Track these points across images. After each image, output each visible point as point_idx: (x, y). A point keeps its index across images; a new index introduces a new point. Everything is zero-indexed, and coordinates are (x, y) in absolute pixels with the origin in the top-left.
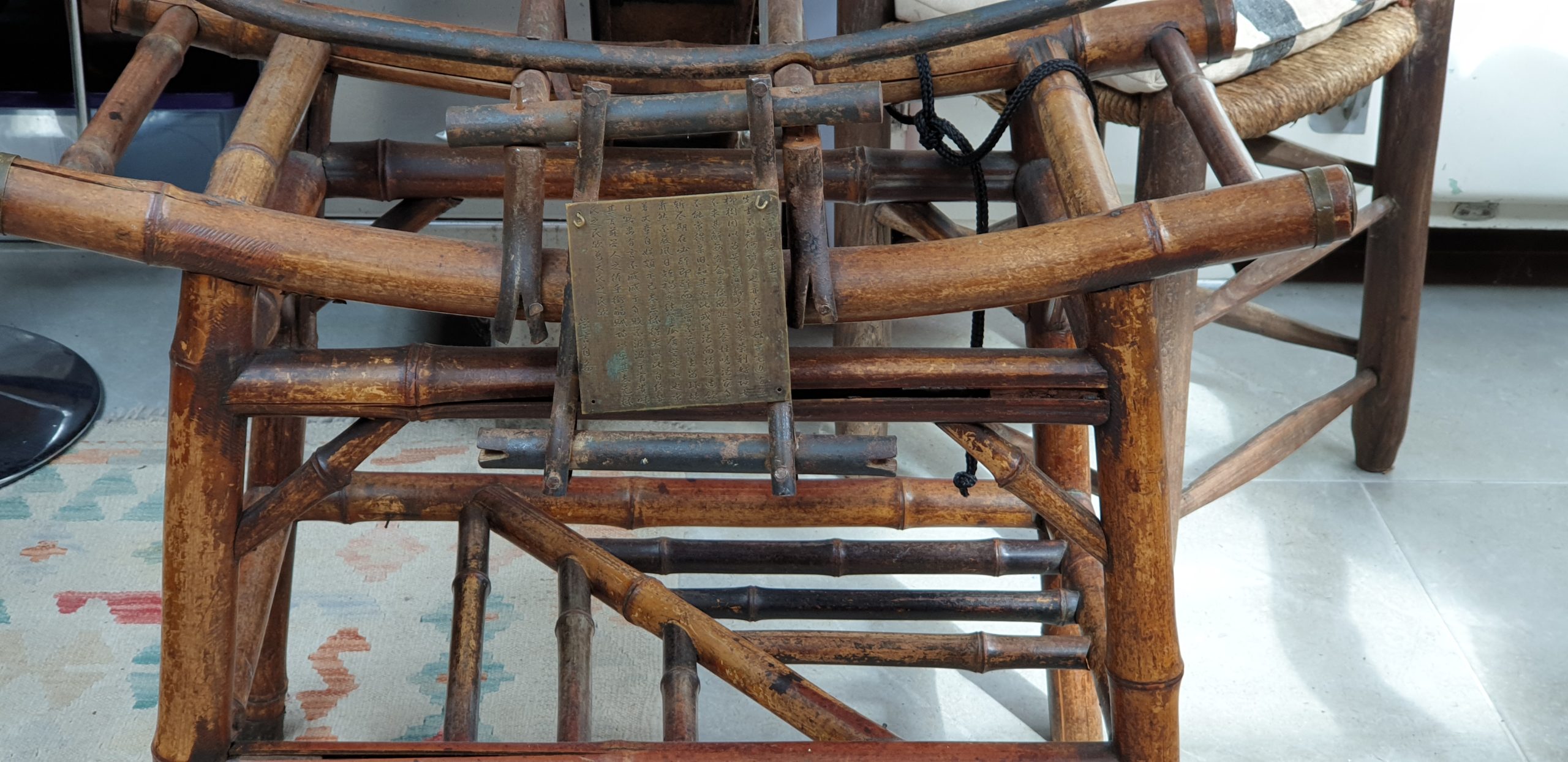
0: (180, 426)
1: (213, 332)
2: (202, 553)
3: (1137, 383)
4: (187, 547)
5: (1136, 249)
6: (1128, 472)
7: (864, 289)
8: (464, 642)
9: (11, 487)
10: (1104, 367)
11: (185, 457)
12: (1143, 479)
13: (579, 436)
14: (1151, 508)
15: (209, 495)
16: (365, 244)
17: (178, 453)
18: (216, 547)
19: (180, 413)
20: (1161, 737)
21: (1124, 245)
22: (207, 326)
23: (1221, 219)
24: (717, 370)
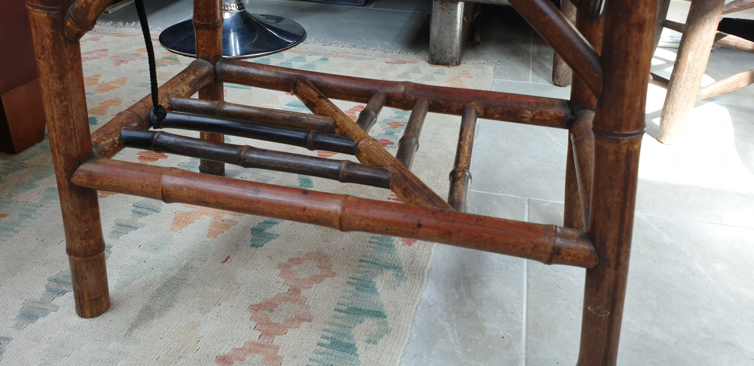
9: (267, 56)
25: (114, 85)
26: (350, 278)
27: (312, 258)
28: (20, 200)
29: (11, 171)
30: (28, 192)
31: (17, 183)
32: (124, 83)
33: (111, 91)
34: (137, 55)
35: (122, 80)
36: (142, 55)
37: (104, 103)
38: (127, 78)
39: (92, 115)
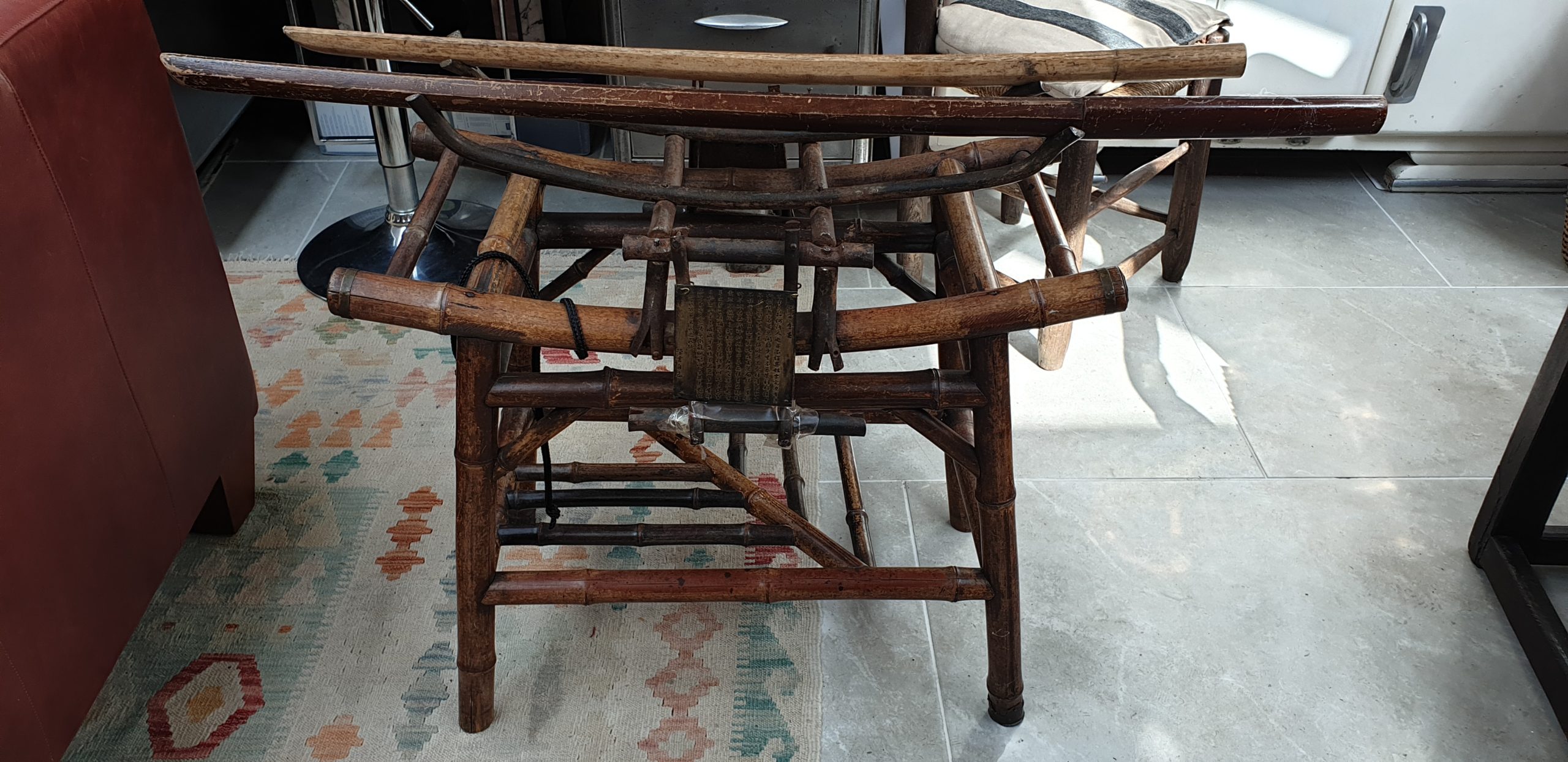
25: (289, 388)
26: (739, 626)
27: (689, 611)
28: (291, 603)
29: (246, 562)
30: (293, 590)
31: (267, 579)
32: (300, 381)
33: (291, 400)
34: (285, 320)
35: (295, 376)
36: (293, 319)
37: (295, 424)
38: (298, 371)
39: (292, 449)
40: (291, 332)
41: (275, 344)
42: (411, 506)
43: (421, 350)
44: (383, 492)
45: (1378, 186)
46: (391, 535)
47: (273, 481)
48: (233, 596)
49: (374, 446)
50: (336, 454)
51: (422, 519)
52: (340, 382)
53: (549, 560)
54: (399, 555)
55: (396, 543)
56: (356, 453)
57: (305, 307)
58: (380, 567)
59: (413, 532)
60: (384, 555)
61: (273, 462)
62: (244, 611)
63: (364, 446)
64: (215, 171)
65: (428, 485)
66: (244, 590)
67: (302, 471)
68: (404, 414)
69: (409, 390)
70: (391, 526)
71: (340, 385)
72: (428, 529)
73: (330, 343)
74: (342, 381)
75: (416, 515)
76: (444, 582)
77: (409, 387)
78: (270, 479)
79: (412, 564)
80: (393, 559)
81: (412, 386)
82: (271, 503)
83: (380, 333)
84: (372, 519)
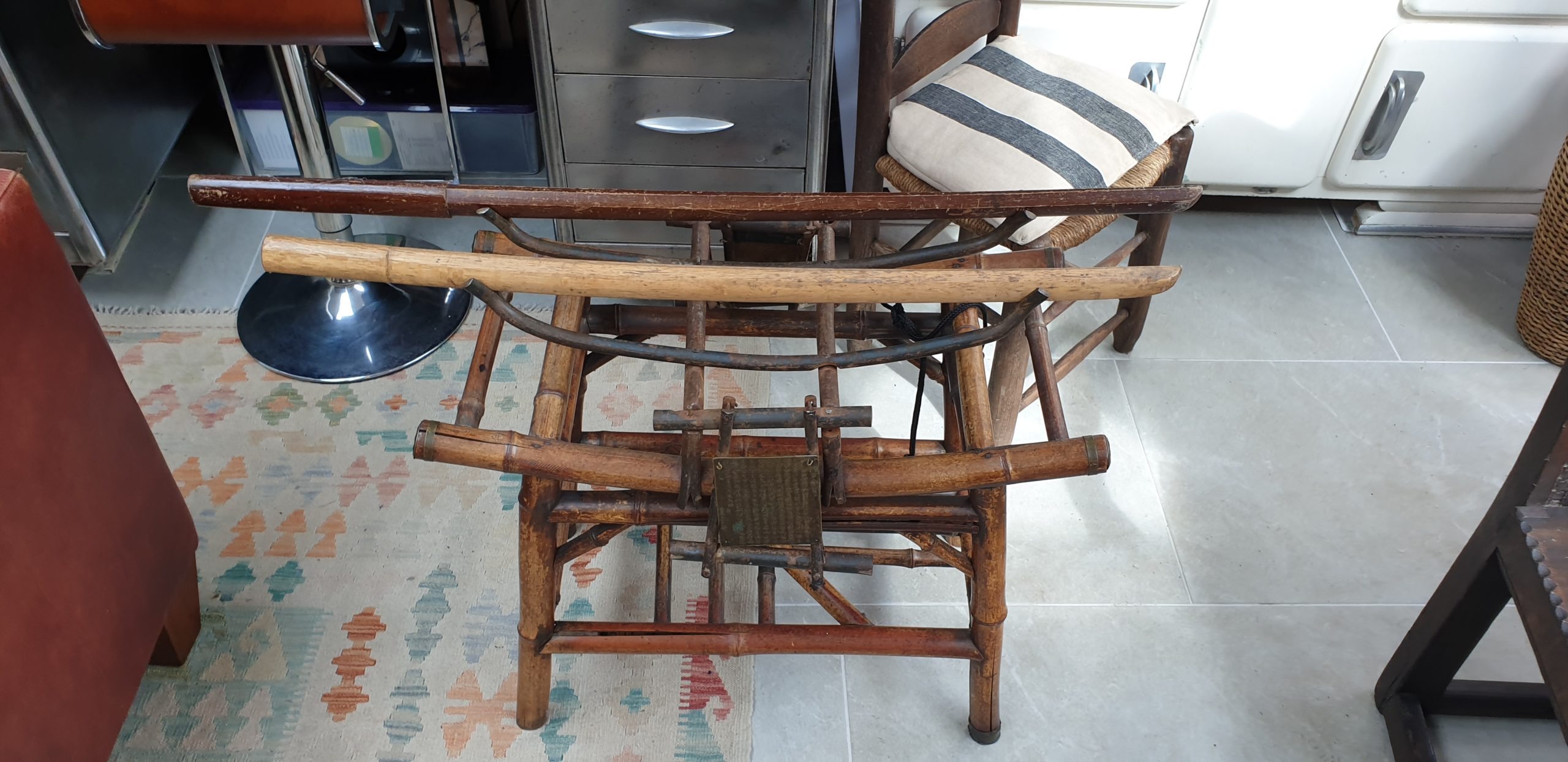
0: (525, 527)
1: (540, 497)
2: (538, 572)
3: (994, 521)
4: (530, 569)
5: (996, 477)
6: (986, 553)
7: (859, 489)
8: (663, 549)
9: (430, 357)
10: (977, 513)
11: (528, 539)
12: (993, 555)
13: (719, 550)
14: (996, 565)
15: (540, 552)
16: (613, 466)
17: (525, 536)
18: (545, 568)
19: (525, 523)
20: (994, 640)
21: (991, 475)
22: (536, 495)
23: (1041, 466)
24: (786, 530)
25: (231, 482)
28: (240, 749)
29: (194, 698)
30: (240, 733)
31: (216, 719)
32: (242, 472)
33: (234, 497)
34: (225, 393)
35: (237, 466)
36: (234, 392)
37: (240, 527)
38: (241, 458)
39: (237, 558)
40: (232, 410)
41: (217, 424)
42: (356, 631)
43: (364, 433)
44: (328, 614)
45: (1344, 227)
46: (336, 666)
47: (219, 598)
48: (182, 740)
49: (317, 555)
50: (281, 566)
51: (366, 647)
52: (284, 475)
53: (489, 701)
54: (346, 691)
55: (340, 677)
56: (301, 565)
57: (247, 376)
58: (325, 705)
59: (358, 663)
60: (329, 692)
61: (218, 576)
62: (193, 758)
63: (308, 555)
64: (148, 194)
65: (372, 605)
66: (192, 733)
67: (247, 587)
68: (348, 514)
69: (353, 485)
70: (336, 656)
71: (284, 478)
72: (371, 660)
73: (273, 424)
74: (285, 472)
75: (360, 644)
76: (388, 724)
77: (353, 481)
78: (216, 596)
79: (358, 702)
80: (339, 696)
81: (355, 480)
82: (218, 626)
83: (323, 411)
84: (317, 647)
